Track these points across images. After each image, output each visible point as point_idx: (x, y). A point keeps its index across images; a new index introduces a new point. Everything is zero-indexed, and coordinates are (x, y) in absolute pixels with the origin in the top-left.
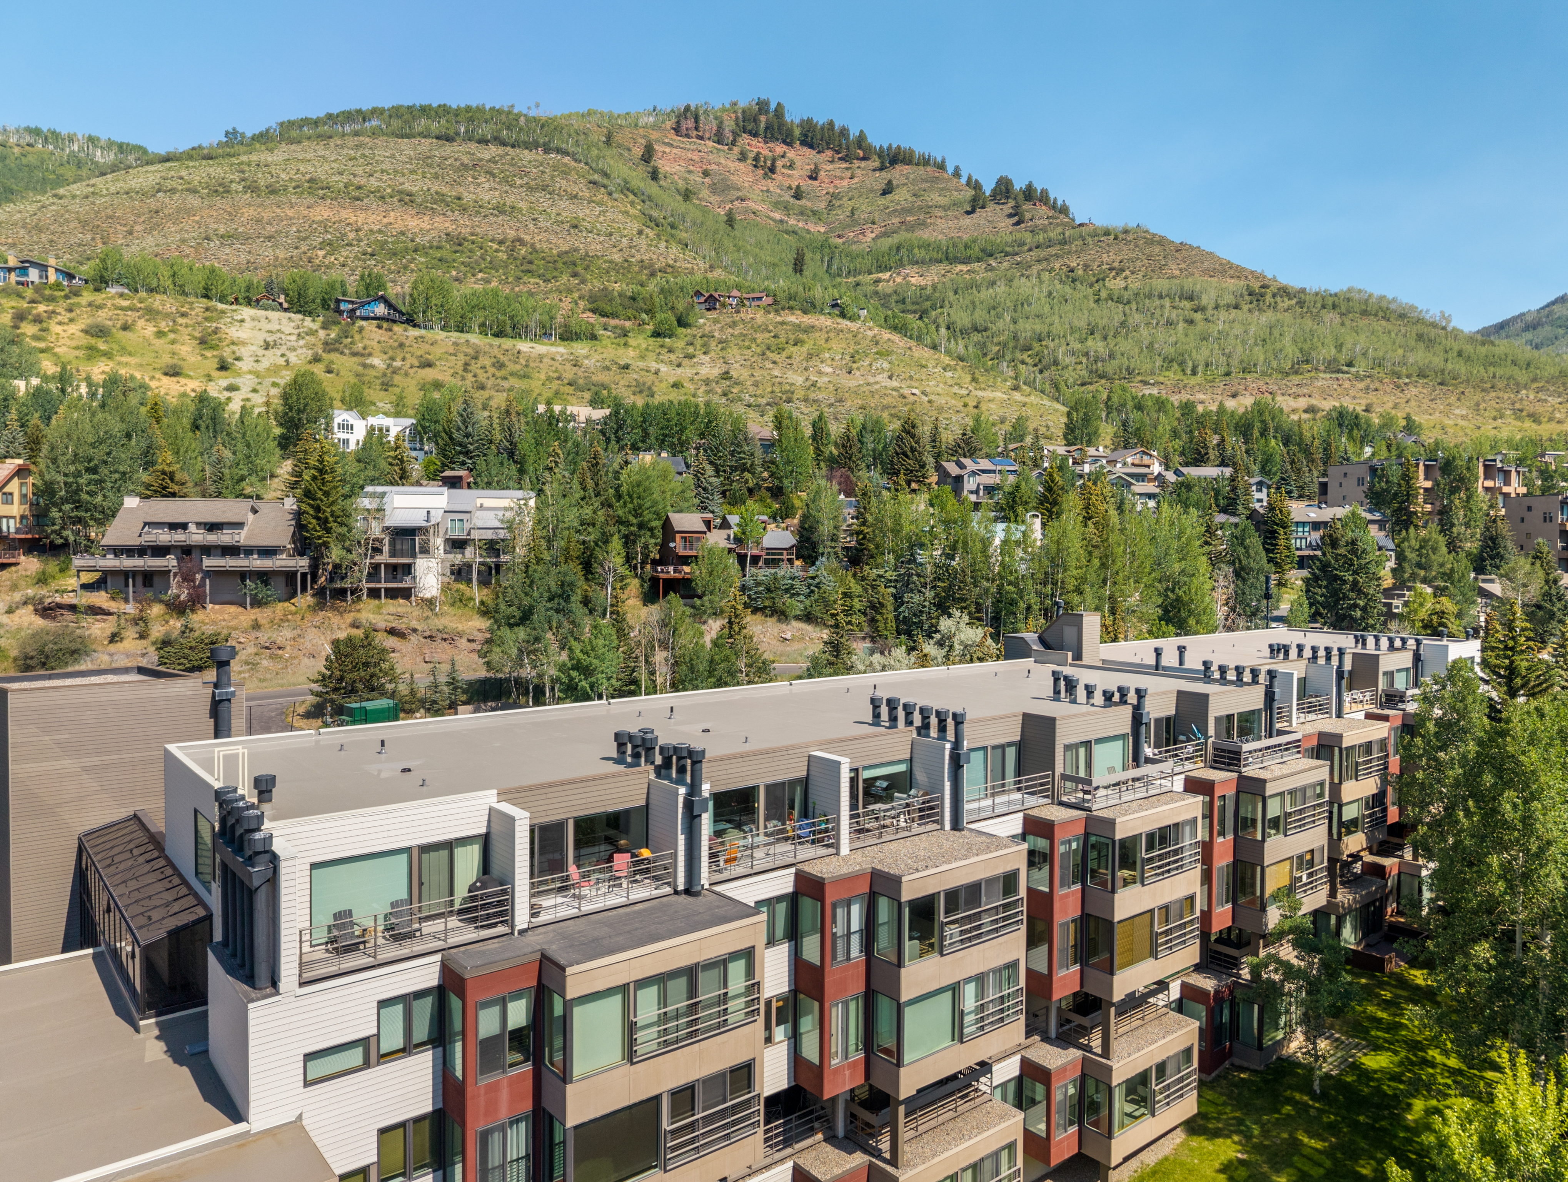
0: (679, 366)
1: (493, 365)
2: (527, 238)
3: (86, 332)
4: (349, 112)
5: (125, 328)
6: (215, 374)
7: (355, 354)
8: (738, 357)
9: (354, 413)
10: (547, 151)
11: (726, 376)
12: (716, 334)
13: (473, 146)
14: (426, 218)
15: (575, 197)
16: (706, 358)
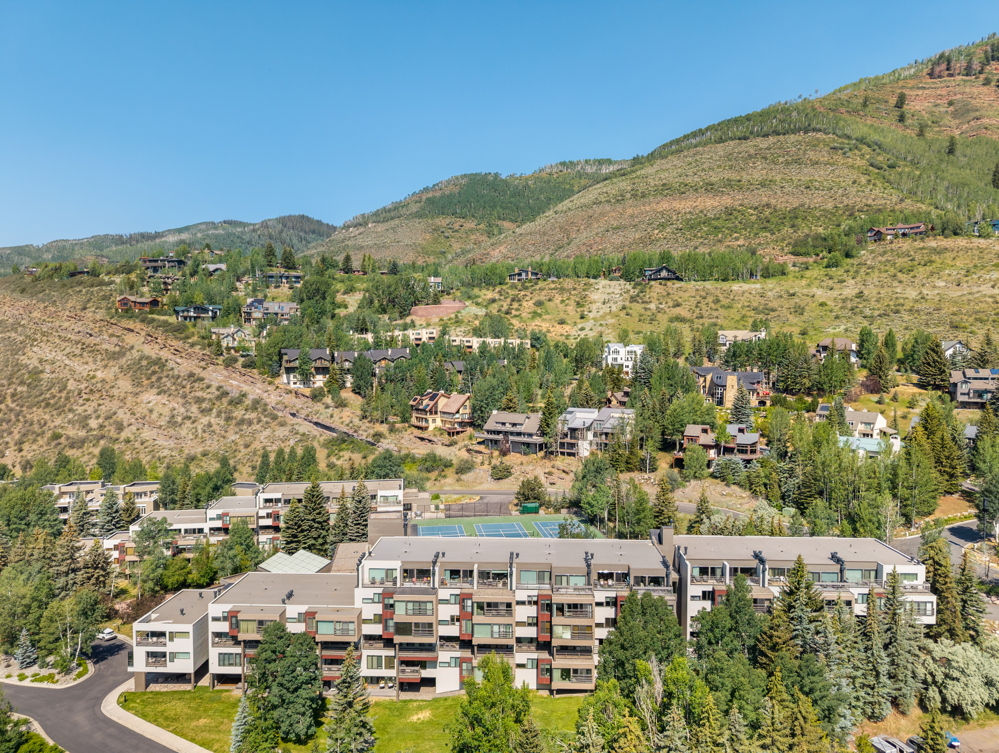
0: (831, 289)
1: (713, 302)
2: (773, 202)
3: (534, 304)
4: (695, 132)
5: (550, 300)
6: (579, 321)
7: (643, 302)
8: (876, 279)
9: (621, 345)
10: (806, 132)
11: (860, 295)
12: (868, 262)
13: (759, 139)
14: (718, 198)
15: (817, 163)
16: (853, 282)
